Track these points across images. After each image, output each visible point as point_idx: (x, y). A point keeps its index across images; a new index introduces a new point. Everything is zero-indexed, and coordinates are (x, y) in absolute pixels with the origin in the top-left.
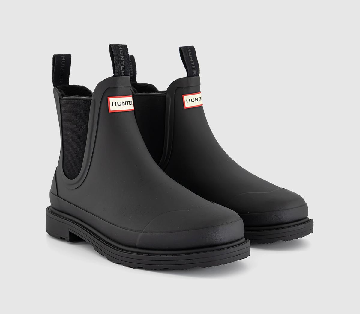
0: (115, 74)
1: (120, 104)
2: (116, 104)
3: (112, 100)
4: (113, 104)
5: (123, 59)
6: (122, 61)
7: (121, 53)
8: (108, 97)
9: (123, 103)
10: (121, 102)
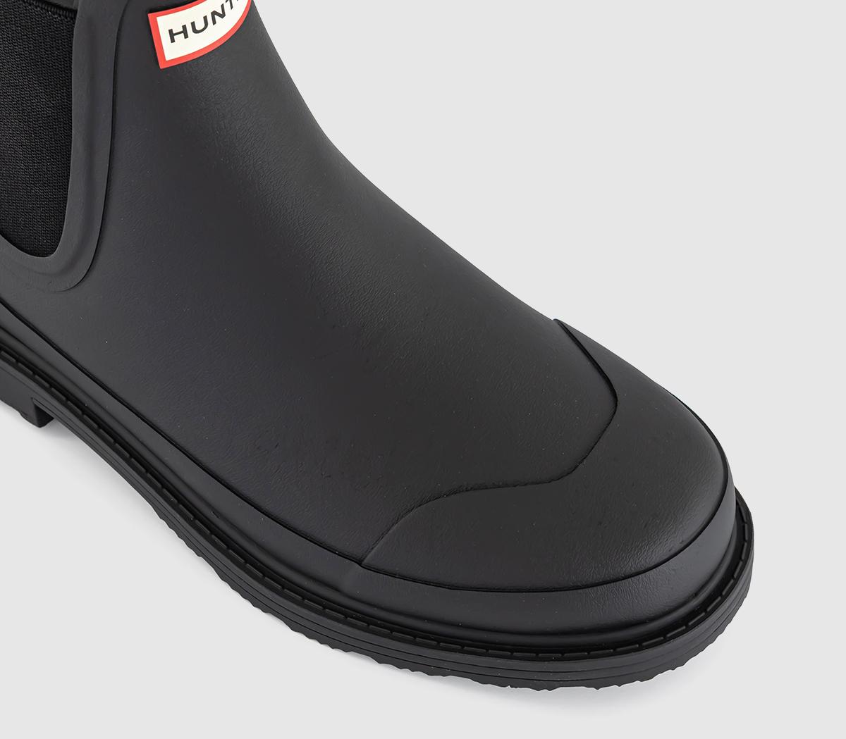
3: (166, 23)
4: (172, 35)
8: (149, 15)
9: (216, 16)
10: (205, 18)
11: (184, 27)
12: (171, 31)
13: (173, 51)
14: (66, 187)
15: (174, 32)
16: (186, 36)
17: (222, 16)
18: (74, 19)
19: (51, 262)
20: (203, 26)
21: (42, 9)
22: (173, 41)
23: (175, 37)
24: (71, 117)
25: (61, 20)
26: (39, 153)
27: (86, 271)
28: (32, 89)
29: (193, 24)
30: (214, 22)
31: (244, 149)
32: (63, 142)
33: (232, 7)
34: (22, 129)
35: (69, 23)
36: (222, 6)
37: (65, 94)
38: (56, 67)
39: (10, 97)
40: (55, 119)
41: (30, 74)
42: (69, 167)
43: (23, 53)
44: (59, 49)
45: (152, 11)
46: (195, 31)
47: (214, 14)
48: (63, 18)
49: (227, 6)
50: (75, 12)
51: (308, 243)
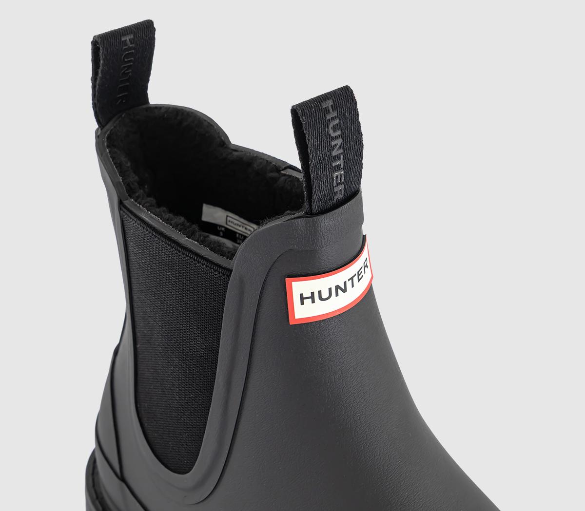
0: (313, 207)
1: (325, 295)
2: (312, 297)
3: (299, 287)
4: (302, 298)
5: (340, 147)
6: (337, 158)
7: (334, 131)
8: (286, 279)
9: (339, 290)
10: (330, 289)
11: (313, 293)
12: (301, 295)
13: (302, 312)
14: (207, 416)
15: (304, 296)
16: (313, 302)
17: (344, 291)
18: (229, 276)
19: (188, 479)
20: (327, 295)
21: (207, 266)
22: (302, 303)
23: (304, 300)
24: (218, 358)
25: (220, 277)
26: (191, 386)
27: (212, 488)
28: (192, 333)
29: (320, 292)
30: (337, 295)
31: (347, 402)
32: (210, 378)
33: (353, 286)
34: (180, 366)
35: (226, 280)
36: (345, 283)
37: (215, 338)
38: (212, 316)
39: (175, 339)
40: (205, 359)
41: (192, 320)
42: (211, 399)
43: (188, 302)
44: (215, 301)
45: (289, 276)
46: (321, 298)
47: (338, 287)
48: (221, 275)
49: (349, 284)
50: (231, 271)
51: (388, 487)
